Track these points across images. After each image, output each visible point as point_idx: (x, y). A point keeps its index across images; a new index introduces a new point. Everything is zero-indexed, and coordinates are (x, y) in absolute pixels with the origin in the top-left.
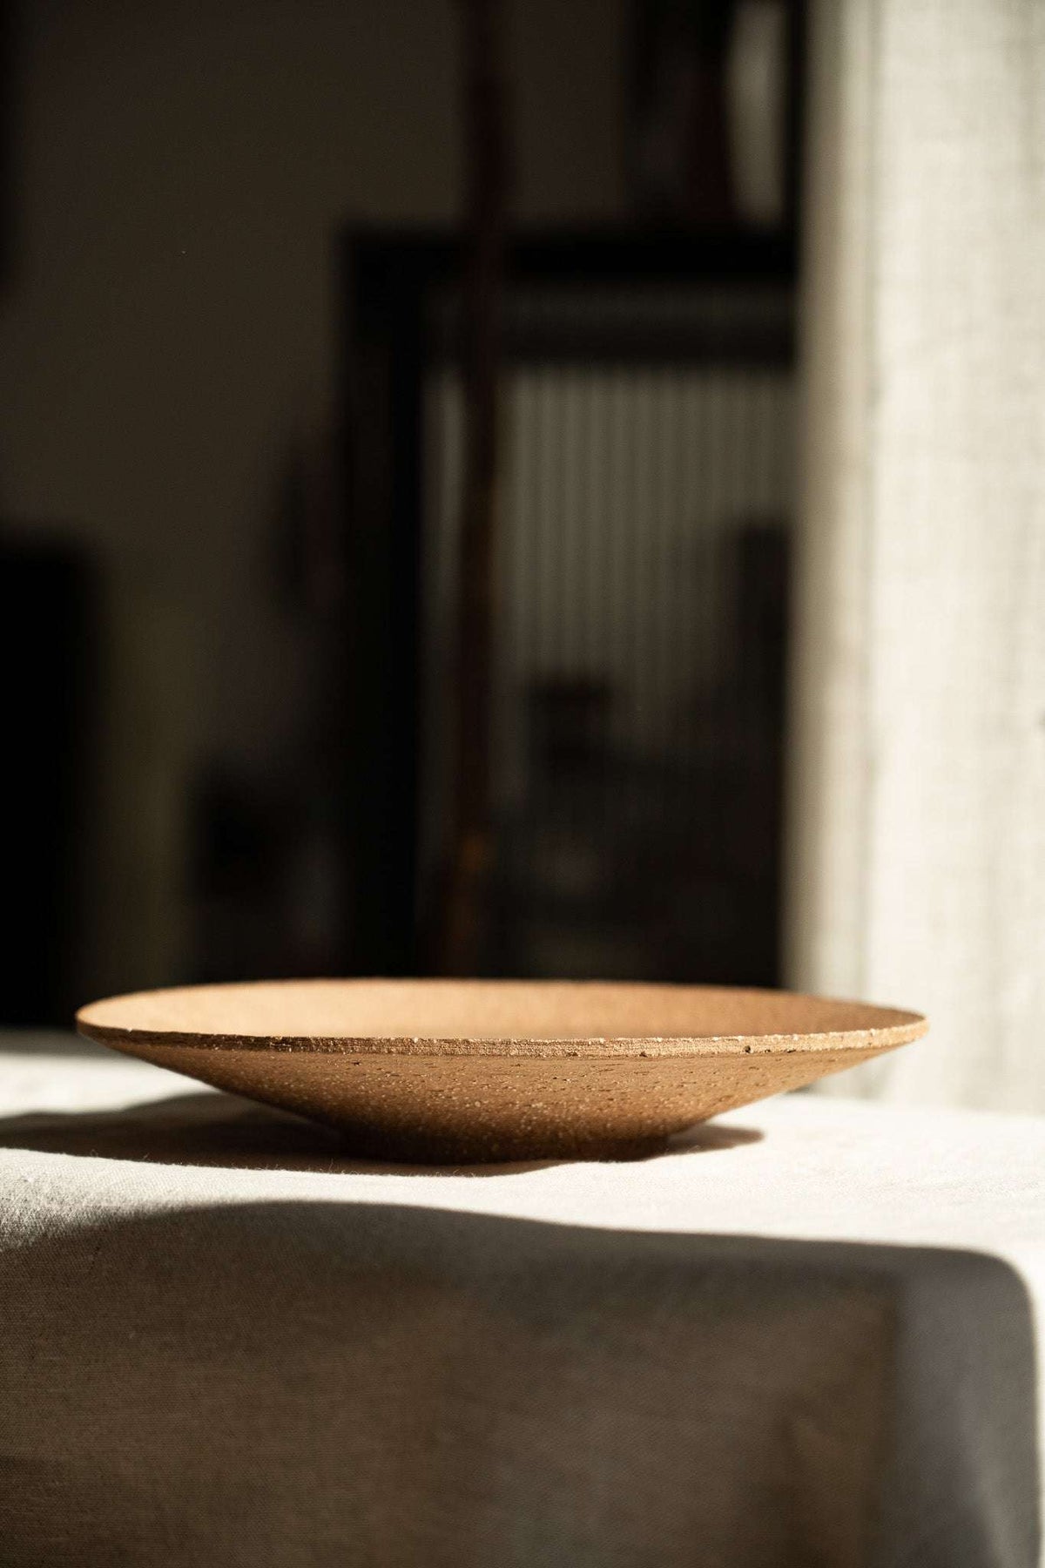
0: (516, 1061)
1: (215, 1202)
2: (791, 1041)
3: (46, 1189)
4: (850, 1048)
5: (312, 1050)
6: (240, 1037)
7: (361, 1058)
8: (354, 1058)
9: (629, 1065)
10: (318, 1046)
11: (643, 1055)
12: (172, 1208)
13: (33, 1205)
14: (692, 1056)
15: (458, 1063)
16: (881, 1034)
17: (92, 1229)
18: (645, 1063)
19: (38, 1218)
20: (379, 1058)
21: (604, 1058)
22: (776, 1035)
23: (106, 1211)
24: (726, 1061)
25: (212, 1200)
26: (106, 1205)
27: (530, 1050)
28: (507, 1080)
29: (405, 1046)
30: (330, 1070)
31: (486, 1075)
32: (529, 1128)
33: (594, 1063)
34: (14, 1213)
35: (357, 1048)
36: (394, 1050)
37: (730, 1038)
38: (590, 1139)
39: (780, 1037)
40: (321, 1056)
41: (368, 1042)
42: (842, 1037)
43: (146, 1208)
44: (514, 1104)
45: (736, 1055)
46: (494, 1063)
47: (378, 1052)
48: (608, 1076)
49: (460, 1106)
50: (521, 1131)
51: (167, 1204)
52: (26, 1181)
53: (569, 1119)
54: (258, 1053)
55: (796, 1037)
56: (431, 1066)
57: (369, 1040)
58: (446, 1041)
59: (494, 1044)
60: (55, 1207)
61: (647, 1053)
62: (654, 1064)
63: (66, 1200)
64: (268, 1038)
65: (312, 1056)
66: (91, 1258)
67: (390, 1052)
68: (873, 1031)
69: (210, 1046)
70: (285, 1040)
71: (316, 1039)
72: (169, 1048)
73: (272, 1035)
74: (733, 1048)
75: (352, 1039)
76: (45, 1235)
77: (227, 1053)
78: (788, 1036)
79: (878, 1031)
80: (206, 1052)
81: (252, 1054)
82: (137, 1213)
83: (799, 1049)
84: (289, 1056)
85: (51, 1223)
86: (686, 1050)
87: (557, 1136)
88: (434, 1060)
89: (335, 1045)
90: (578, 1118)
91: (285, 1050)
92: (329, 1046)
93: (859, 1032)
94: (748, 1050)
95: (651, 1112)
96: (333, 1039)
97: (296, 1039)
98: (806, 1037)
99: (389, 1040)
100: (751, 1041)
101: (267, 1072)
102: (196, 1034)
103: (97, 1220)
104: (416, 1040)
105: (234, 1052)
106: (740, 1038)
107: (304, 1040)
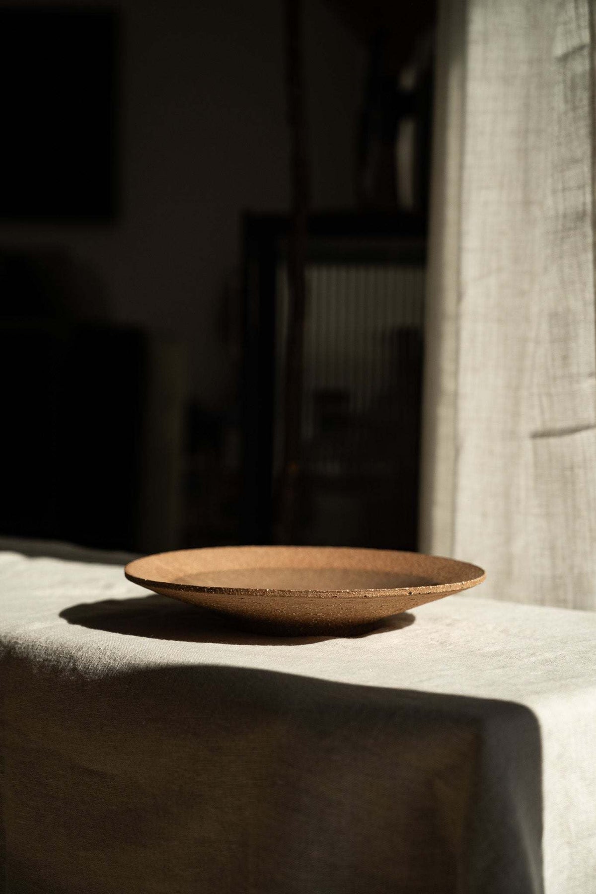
0: (311, 599)
1: (180, 664)
2: (429, 589)
3: (108, 654)
4: (454, 590)
5: (223, 593)
6: (193, 586)
7: (244, 597)
8: (241, 597)
9: (360, 600)
10: (226, 591)
11: (365, 596)
12: (162, 666)
13: (102, 660)
14: (387, 596)
15: (286, 599)
16: (467, 583)
17: (127, 673)
18: (366, 600)
19: (105, 666)
20: (252, 597)
21: (348, 598)
22: (423, 587)
23: (134, 665)
24: (401, 598)
25: (179, 663)
26: (134, 662)
27: (317, 595)
28: (307, 606)
29: (263, 592)
30: (231, 601)
31: (298, 604)
32: (316, 622)
33: (344, 600)
34: (95, 664)
35: (243, 593)
36: (258, 594)
37: (403, 588)
38: (342, 625)
39: (424, 587)
40: (227, 596)
41: (247, 590)
42: (450, 586)
43: (151, 665)
44: (310, 614)
45: (406, 595)
46: (301, 600)
47: (252, 595)
48: (350, 604)
49: (287, 614)
50: (313, 623)
51: (160, 663)
52: (100, 649)
53: (333, 619)
54: (200, 593)
55: (431, 587)
56: (275, 601)
57: (247, 589)
58: (281, 591)
59: (301, 592)
60: (112, 662)
61: (367, 595)
62: (369, 600)
63: (117, 659)
64: (204, 587)
65: (223, 595)
66: (127, 686)
67: (256, 595)
68: (463, 582)
69: (179, 590)
70: (212, 588)
71: (224, 588)
72: (162, 589)
73: (206, 586)
74: (404, 593)
75: (240, 589)
76: (107, 674)
77: (187, 593)
78: (428, 587)
79: (466, 582)
80: (178, 592)
81: (197, 593)
82: (147, 667)
83: (432, 592)
84: (213, 595)
85: (111, 669)
86: (384, 594)
87: (328, 625)
88: (275, 599)
89: (233, 591)
90: (337, 619)
91: (211, 593)
92: (230, 591)
93: (458, 583)
94: (410, 593)
95: (368, 616)
96: (232, 589)
97: (216, 588)
98: (436, 587)
99: (256, 590)
100: (412, 589)
101: (204, 600)
102: (174, 584)
103: (129, 669)
104: (268, 590)
105: (190, 592)
106: (407, 588)
107: (220, 589)
